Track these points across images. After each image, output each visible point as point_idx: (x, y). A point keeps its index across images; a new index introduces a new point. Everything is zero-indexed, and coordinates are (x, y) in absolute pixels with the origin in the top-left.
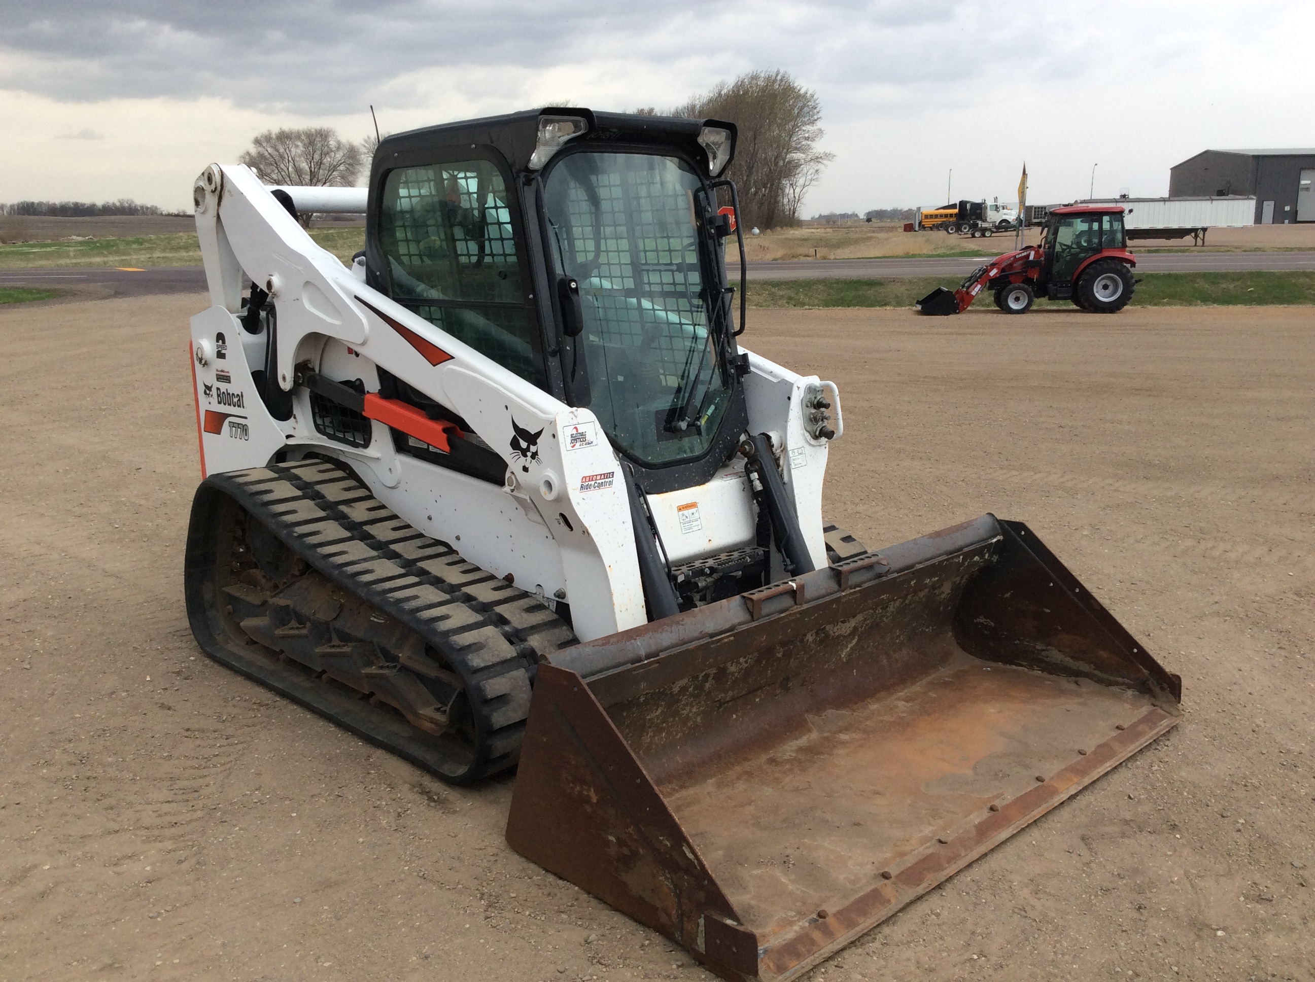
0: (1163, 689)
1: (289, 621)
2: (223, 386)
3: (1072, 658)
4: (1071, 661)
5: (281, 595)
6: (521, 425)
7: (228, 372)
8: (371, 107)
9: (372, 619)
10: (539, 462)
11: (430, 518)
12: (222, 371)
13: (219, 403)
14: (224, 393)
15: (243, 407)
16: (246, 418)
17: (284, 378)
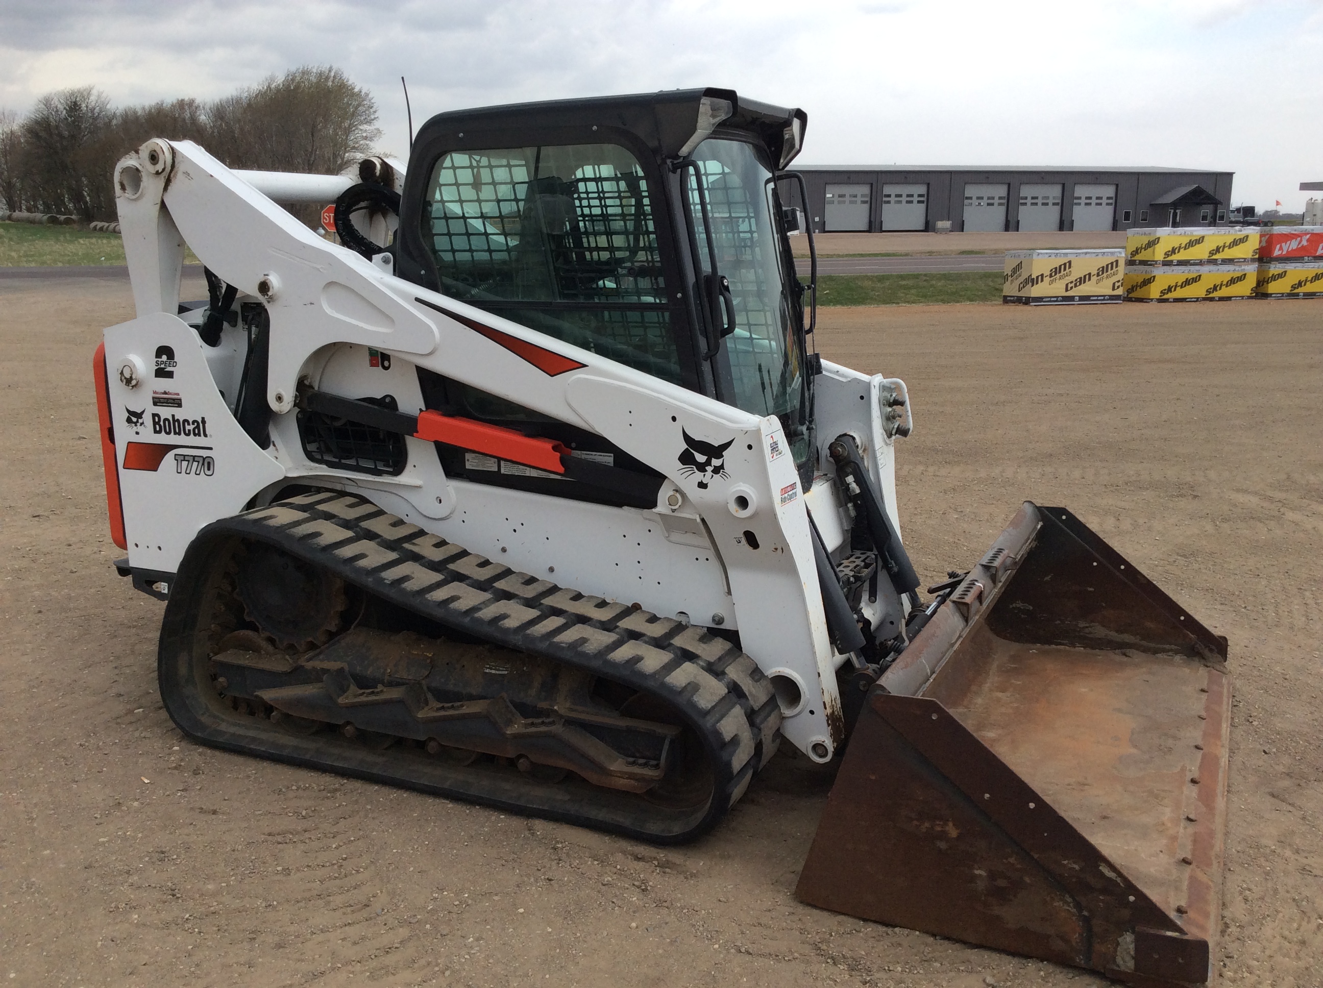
0: (1211, 650)
1: (348, 687)
2: (165, 412)
3: (1117, 631)
4: (1116, 634)
5: (321, 657)
6: (697, 437)
7: (178, 394)
8: (403, 78)
9: (487, 671)
10: (725, 475)
11: (504, 550)
12: (165, 393)
13: (156, 432)
14: (165, 420)
15: (205, 435)
16: (211, 449)
17: (279, 398)
